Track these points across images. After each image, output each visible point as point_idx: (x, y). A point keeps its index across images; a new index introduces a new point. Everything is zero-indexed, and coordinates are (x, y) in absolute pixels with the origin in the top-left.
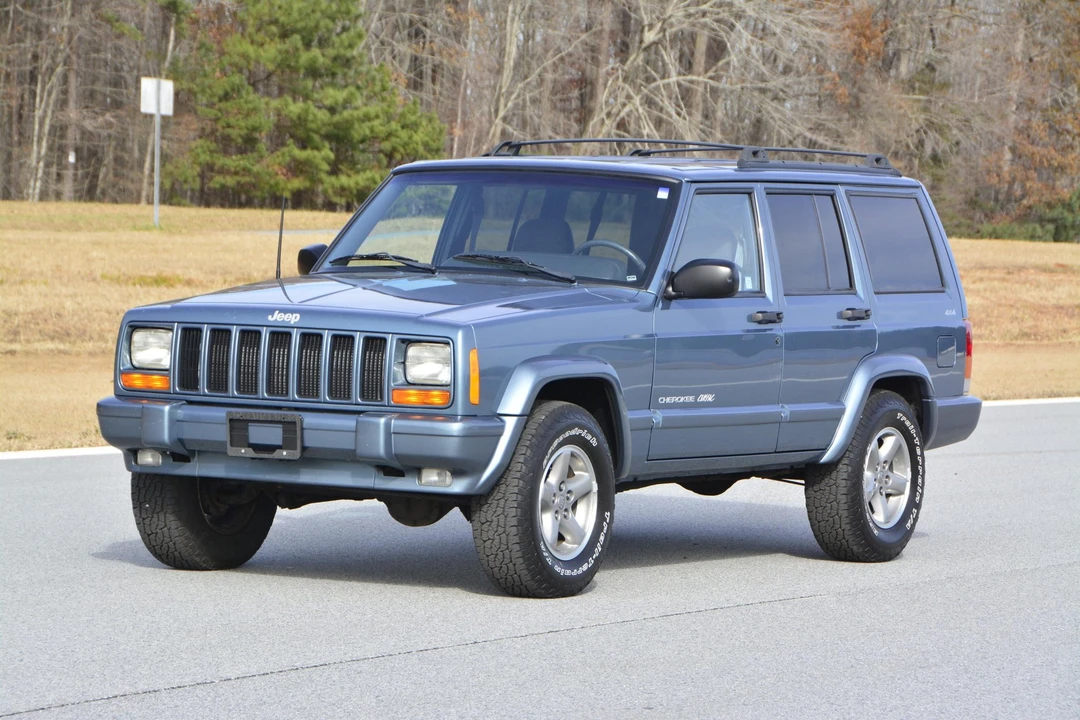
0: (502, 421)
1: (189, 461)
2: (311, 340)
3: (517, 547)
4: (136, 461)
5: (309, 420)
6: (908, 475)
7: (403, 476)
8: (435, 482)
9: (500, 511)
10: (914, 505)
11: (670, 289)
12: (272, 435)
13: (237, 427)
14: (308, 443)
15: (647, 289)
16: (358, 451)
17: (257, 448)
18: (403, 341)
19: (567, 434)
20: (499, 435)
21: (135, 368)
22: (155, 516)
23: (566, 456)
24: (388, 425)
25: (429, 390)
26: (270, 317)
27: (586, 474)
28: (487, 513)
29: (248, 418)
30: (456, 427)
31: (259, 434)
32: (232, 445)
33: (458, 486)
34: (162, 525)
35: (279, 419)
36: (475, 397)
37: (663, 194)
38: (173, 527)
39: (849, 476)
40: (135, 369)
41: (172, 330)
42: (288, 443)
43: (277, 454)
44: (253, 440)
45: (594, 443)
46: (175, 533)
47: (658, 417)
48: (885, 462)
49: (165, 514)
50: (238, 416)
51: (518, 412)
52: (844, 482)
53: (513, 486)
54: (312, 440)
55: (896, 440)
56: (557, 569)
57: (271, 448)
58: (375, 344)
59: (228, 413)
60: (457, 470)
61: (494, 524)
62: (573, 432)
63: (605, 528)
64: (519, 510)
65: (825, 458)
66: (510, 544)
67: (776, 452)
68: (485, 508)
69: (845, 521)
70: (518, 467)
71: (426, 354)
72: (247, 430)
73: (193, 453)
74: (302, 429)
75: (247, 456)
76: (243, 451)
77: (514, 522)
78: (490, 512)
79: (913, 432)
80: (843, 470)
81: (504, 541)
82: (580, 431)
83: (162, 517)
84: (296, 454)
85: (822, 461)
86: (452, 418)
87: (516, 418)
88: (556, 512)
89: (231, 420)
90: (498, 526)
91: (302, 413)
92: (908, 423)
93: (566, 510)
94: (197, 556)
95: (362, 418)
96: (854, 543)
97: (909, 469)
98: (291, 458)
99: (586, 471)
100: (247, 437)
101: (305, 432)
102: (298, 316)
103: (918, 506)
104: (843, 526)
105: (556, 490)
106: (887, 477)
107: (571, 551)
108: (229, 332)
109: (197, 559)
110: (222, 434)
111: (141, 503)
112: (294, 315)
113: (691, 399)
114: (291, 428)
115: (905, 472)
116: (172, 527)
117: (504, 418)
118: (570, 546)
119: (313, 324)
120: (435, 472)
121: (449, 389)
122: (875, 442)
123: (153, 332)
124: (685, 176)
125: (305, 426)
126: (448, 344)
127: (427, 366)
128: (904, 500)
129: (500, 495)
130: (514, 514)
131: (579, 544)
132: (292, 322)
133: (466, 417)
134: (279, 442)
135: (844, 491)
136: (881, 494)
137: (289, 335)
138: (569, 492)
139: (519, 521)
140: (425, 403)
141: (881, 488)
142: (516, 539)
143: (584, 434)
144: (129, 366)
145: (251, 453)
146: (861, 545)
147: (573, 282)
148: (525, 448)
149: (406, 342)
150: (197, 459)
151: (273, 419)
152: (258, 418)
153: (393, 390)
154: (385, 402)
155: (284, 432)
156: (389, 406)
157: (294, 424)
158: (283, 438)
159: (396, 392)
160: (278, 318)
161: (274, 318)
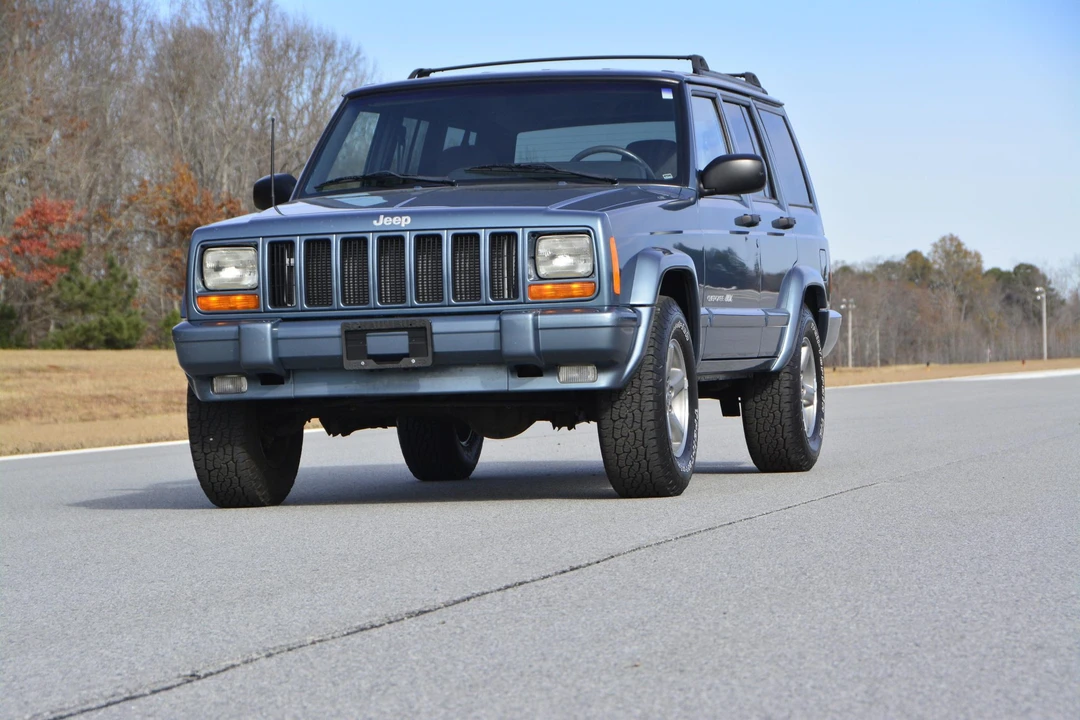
0: (638, 312)
1: (283, 382)
2: (428, 242)
4: (213, 390)
5: (438, 326)
6: (815, 386)
7: (541, 375)
8: (576, 379)
9: (635, 406)
10: (820, 414)
11: (702, 186)
12: (398, 343)
13: (354, 338)
14: (437, 349)
15: (687, 184)
16: (505, 350)
17: (378, 358)
19: (676, 327)
20: (639, 326)
22: (221, 449)
23: (672, 350)
24: (535, 321)
25: (570, 283)
27: (680, 371)
28: (621, 409)
29: (368, 328)
31: (377, 344)
32: (348, 358)
33: (603, 381)
34: (228, 458)
35: (406, 325)
36: (617, 290)
38: (241, 460)
40: (209, 292)
41: (256, 246)
42: (416, 351)
43: (403, 363)
44: (371, 351)
45: (687, 337)
46: (242, 466)
49: (233, 446)
50: (355, 327)
51: (650, 302)
52: (787, 390)
53: (648, 380)
54: (441, 345)
55: (808, 347)
56: (678, 464)
57: (397, 357)
58: (503, 240)
59: (343, 326)
60: (604, 360)
61: (630, 419)
62: (678, 325)
64: (655, 403)
65: (776, 365)
66: (646, 440)
71: (560, 247)
72: (365, 341)
73: (288, 371)
74: (432, 334)
75: (368, 368)
76: (363, 363)
77: (651, 415)
78: (624, 408)
79: (818, 342)
81: (639, 437)
82: (681, 325)
83: (229, 449)
84: (428, 361)
85: (773, 369)
86: (599, 310)
87: (649, 308)
89: (347, 332)
90: (634, 421)
91: (430, 319)
92: (816, 333)
93: (670, 407)
94: (259, 490)
95: (505, 318)
96: (793, 451)
97: (816, 381)
98: (421, 365)
99: (679, 367)
100: (365, 348)
101: (434, 336)
102: (409, 218)
107: (677, 448)
108: (328, 242)
110: (335, 348)
111: (204, 437)
112: (404, 218)
113: (722, 299)
114: (420, 335)
116: (239, 461)
117: (638, 308)
118: (674, 444)
119: (429, 225)
120: (576, 368)
121: (593, 280)
123: (230, 250)
125: (434, 331)
126: (588, 233)
127: (561, 259)
128: (815, 409)
130: (651, 407)
131: (681, 441)
132: (403, 225)
133: (611, 308)
134: (406, 350)
135: (787, 399)
137: (402, 239)
138: (671, 388)
139: (655, 415)
140: (565, 297)
142: (653, 434)
143: (683, 327)
144: (202, 288)
145: (372, 365)
146: (799, 453)
148: (652, 341)
149: (535, 236)
150: (291, 379)
151: (398, 326)
152: (379, 327)
153: (530, 286)
154: (521, 299)
155: (410, 339)
156: (525, 303)
157: (424, 329)
158: (410, 346)
159: (533, 288)
160: (384, 222)
161: (381, 223)
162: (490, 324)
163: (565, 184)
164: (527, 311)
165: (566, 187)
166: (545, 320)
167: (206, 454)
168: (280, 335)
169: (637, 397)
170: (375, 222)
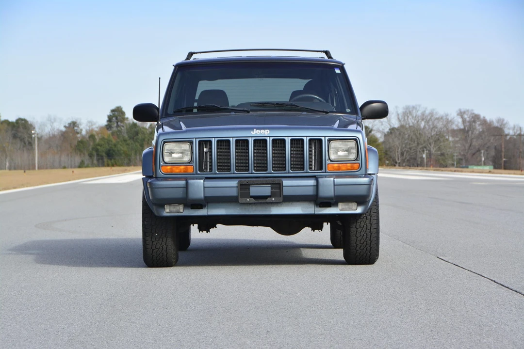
1: (202, 208)
2: (279, 141)
5: (286, 183)
7: (330, 207)
8: (347, 209)
9: (368, 222)
11: (362, 114)
12: (266, 190)
13: (244, 187)
14: (284, 194)
16: (318, 195)
17: (256, 197)
18: (329, 140)
20: (373, 184)
22: (161, 239)
24: (334, 181)
25: (346, 163)
28: (361, 223)
29: (251, 183)
31: (255, 190)
32: (241, 197)
34: (164, 243)
35: (270, 182)
37: (338, 71)
40: (166, 164)
42: (274, 194)
43: (268, 200)
44: (251, 194)
46: (169, 247)
49: (167, 238)
50: (245, 183)
53: (374, 209)
54: (286, 192)
57: (265, 197)
59: (239, 181)
60: (360, 201)
61: (365, 228)
64: (377, 220)
66: (372, 238)
71: (341, 146)
72: (249, 189)
75: (250, 202)
76: (248, 200)
77: (375, 226)
81: (369, 236)
83: (165, 239)
84: (280, 199)
86: (361, 176)
89: (241, 185)
90: (367, 229)
91: (282, 179)
95: (319, 179)
98: (277, 201)
101: (284, 187)
102: (268, 131)
108: (228, 141)
111: (153, 233)
112: (266, 131)
114: (277, 186)
116: (169, 244)
117: (372, 175)
119: (279, 134)
120: (346, 204)
125: (283, 185)
126: (356, 140)
130: (375, 222)
132: (266, 134)
133: (366, 175)
134: (269, 194)
137: (266, 141)
140: (345, 170)
145: (253, 200)
150: (207, 207)
151: (266, 182)
152: (257, 183)
153: (329, 164)
154: (324, 170)
155: (272, 188)
156: (325, 172)
157: (280, 184)
158: (271, 192)
159: (329, 165)
161: (255, 133)
162: (312, 182)
163: (305, 113)
164: (330, 176)
165: (307, 115)
166: (339, 181)
167: (153, 242)
168: (206, 186)
169: (369, 217)
170: (252, 132)
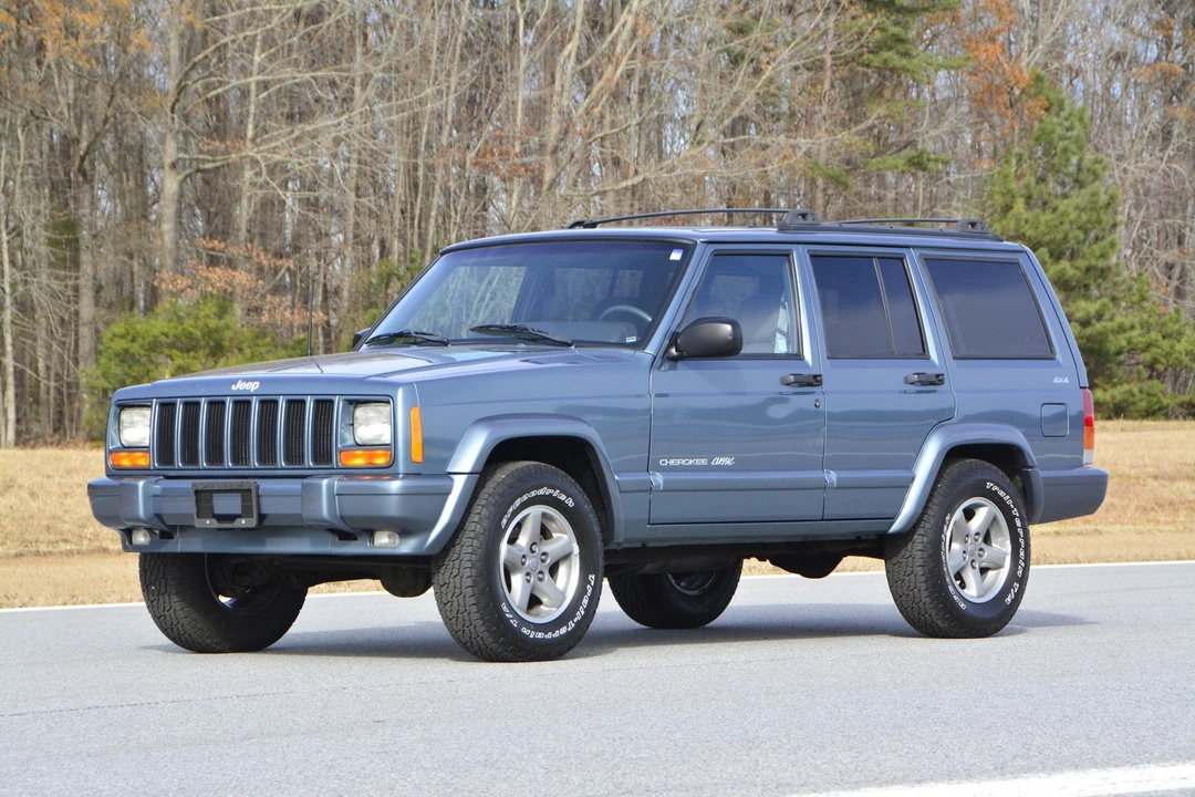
0: (452, 479)
1: (172, 538)
2: (269, 405)
3: (474, 609)
4: (131, 542)
5: (265, 485)
6: (1008, 548)
7: (355, 539)
8: (386, 544)
9: (456, 572)
11: (673, 351)
12: (233, 504)
13: (203, 498)
14: (264, 511)
15: (644, 349)
16: (304, 515)
17: (221, 518)
18: (351, 402)
19: (533, 494)
20: (449, 494)
21: (124, 447)
22: (161, 598)
23: (534, 517)
24: (330, 487)
25: (373, 450)
26: (234, 388)
27: (565, 536)
28: (444, 575)
29: (210, 488)
30: (395, 486)
31: (220, 504)
32: (198, 517)
33: (408, 547)
35: (237, 487)
36: (417, 456)
37: (676, 256)
38: (178, 608)
39: (924, 547)
41: (150, 406)
42: (246, 513)
43: (237, 524)
44: (218, 511)
45: (570, 503)
46: (181, 614)
47: (658, 479)
48: (977, 534)
49: (169, 595)
50: (203, 488)
51: (468, 470)
54: (269, 507)
55: (989, 512)
56: (525, 631)
57: (232, 518)
58: (324, 406)
59: (194, 484)
60: (404, 529)
61: (452, 586)
62: (541, 492)
63: (590, 591)
65: (895, 527)
66: (468, 606)
67: (822, 520)
68: (442, 571)
69: (924, 594)
70: (475, 526)
71: (371, 414)
72: (211, 501)
73: (174, 528)
74: (258, 496)
75: (212, 527)
76: (208, 522)
77: (469, 582)
78: (447, 574)
80: (919, 541)
81: (462, 603)
82: (551, 491)
84: (252, 522)
85: (892, 530)
86: (395, 476)
87: (465, 476)
88: (528, 574)
89: (196, 492)
90: (455, 587)
91: (259, 481)
92: (1001, 493)
93: (541, 572)
95: (305, 481)
96: (937, 617)
97: (1008, 542)
98: (250, 526)
99: (565, 533)
100: (211, 508)
101: (261, 498)
102: (258, 383)
103: (1023, 581)
104: (924, 600)
105: (527, 552)
106: (981, 549)
107: (549, 613)
108: (198, 404)
109: (209, 641)
110: (189, 506)
112: (255, 383)
113: (704, 462)
114: (249, 497)
115: (1003, 545)
117: (453, 476)
118: (546, 609)
119: (270, 390)
120: (386, 533)
121: (391, 448)
122: (959, 514)
123: (137, 410)
124: (700, 237)
125: (260, 493)
126: (389, 402)
127: (372, 426)
128: (1004, 573)
129: (456, 556)
131: (559, 607)
132: (252, 391)
133: (407, 475)
134: (238, 511)
135: (921, 562)
136: (974, 568)
137: (249, 403)
138: (544, 554)
139: (474, 581)
140: (370, 464)
141: (973, 561)
143: (556, 493)
144: (119, 444)
145: (215, 524)
146: (946, 619)
147: (570, 345)
148: (481, 507)
149: (355, 403)
150: (178, 535)
151: (232, 487)
152: (218, 488)
153: (341, 452)
154: (334, 465)
155: (241, 501)
156: (336, 468)
157: (250, 491)
158: (241, 507)
159: (343, 454)
160: (241, 386)
161: (237, 388)
166: (344, 486)
168: (154, 492)
